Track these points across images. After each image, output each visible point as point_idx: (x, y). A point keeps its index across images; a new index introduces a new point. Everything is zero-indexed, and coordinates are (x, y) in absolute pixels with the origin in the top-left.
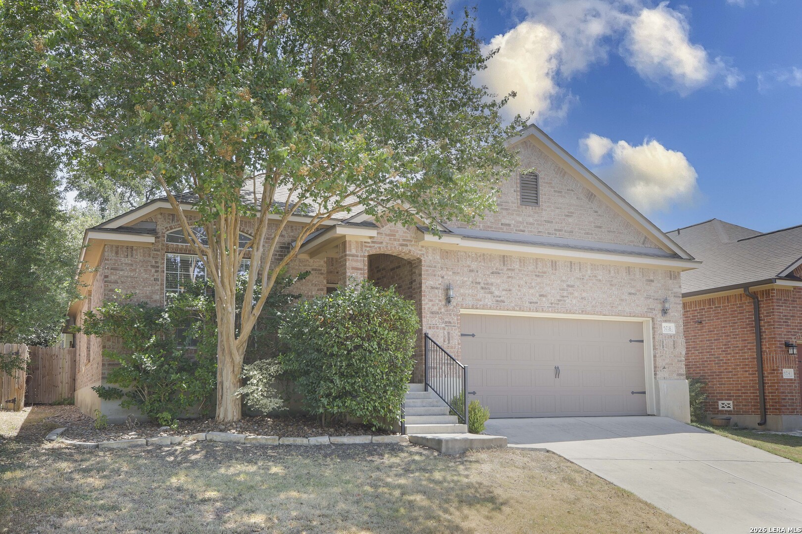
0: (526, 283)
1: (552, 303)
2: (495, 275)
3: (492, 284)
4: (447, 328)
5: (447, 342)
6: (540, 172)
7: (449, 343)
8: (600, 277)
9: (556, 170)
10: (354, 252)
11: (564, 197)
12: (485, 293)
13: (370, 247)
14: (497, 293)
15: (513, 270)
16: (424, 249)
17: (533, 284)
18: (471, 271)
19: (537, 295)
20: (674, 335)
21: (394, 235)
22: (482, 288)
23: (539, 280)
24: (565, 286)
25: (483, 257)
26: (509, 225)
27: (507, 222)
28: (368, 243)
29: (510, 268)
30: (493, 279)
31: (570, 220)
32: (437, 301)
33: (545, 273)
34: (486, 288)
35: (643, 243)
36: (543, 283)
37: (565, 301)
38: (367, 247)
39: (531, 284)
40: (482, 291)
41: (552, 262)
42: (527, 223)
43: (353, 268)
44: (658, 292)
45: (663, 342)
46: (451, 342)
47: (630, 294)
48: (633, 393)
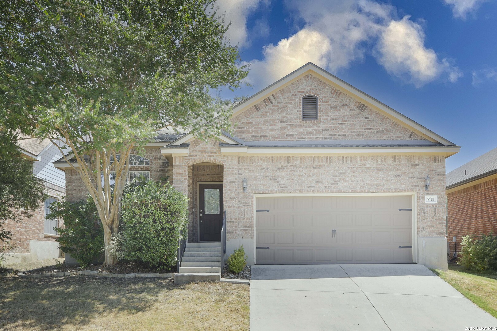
0: (305, 174)
1: (326, 187)
2: (281, 170)
3: (278, 176)
4: (243, 207)
5: (243, 216)
6: (318, 95)
7: (245, 216)
8: (368, 165)
9: (333, 92)
10: (177, 163)
11: (339, 110)
12: (273, 182)
13: (188, 159)
14: (282, 182)
15: (295, 166)
16: (225, 158)
17: (311, 174)
18: (263, 169)
19: (314, 181)
20: (436, 204)
21: (205, 151)
22: (271, 180)
23: (316, 171)
24: (337, 174)
25: (272, 158)
26: (293, 135)
27: (291, 133)
28: (187, 157)
29: (292, 164)
30: (279, 173)
31: (344, 126)
32: (234, 190)
33: (321, 166)
34: (274, 179)
35: (410, 137)
36: (319, 173)
37: (337, 184)
38: (186, 159)
39: (309, 174)
40: (271, 182)
41: (327, 157)
42: (307, 133)
43: (177, 173)
44: (422, 173)
45: (424, 210)
46: (246, 215)
47: (395, 176)
48: (400, 247)
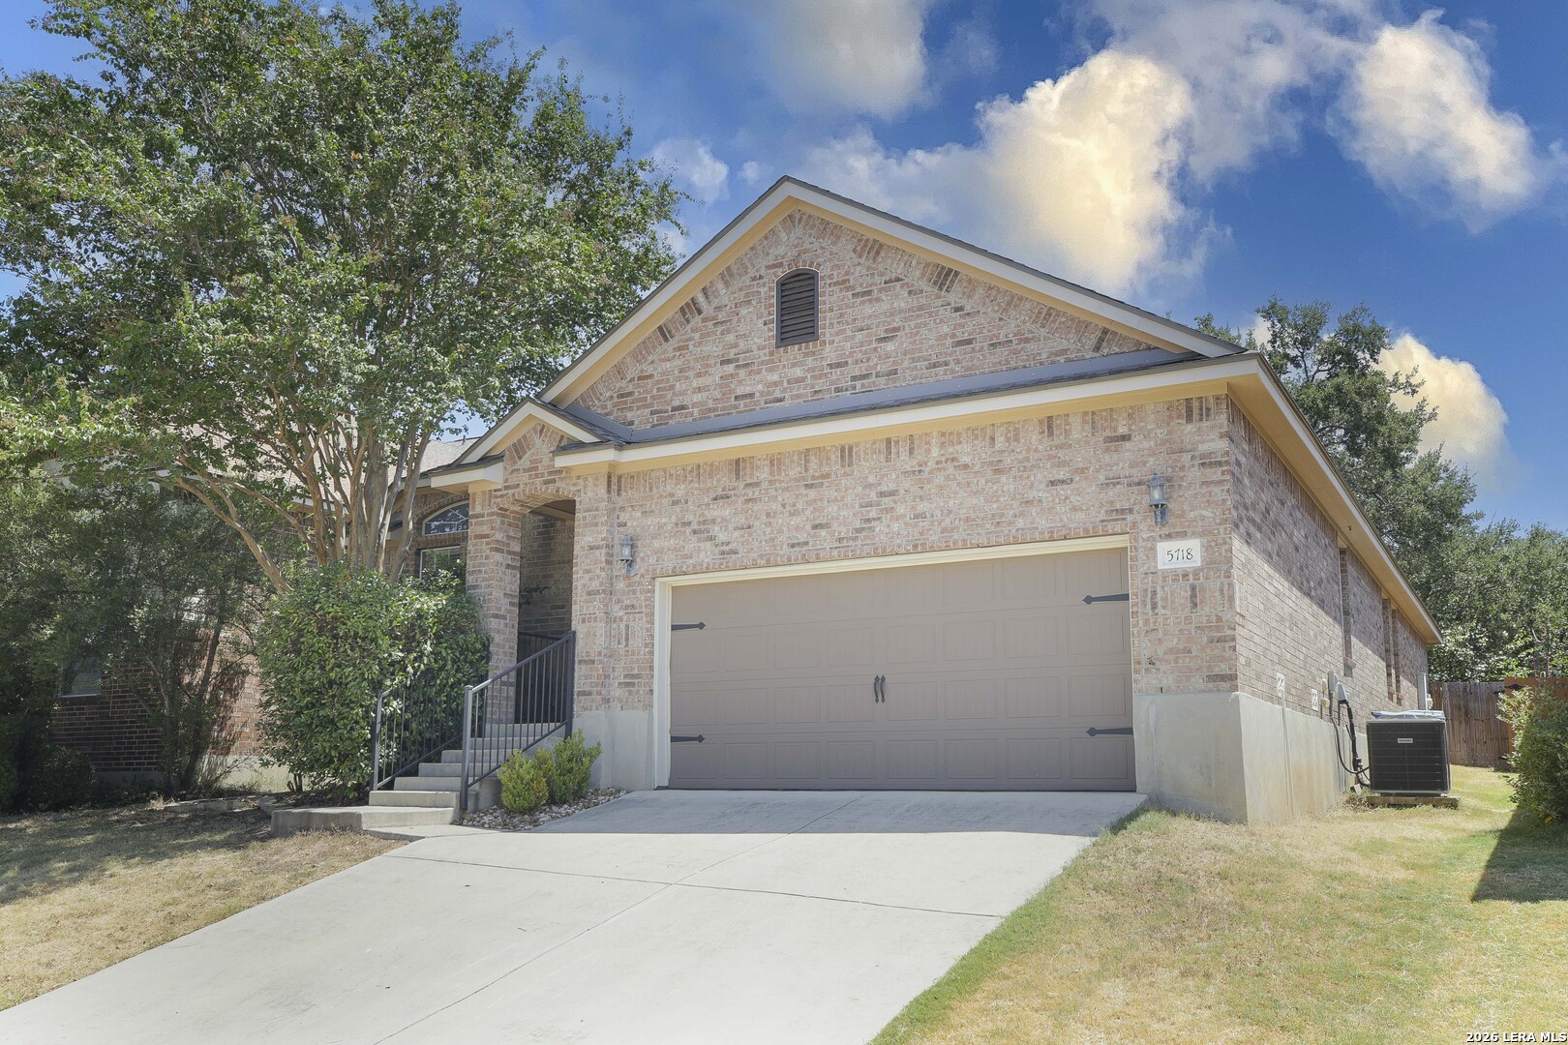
0: (784, 506)
1: (840, 540)
2: (720, 502)
3: (714, 521)
4: (625, 618)
5: (624, 643)
6: (819, 265)
7: (627, 645)
8: (965, 459)
9: (858, 248)
10: (478, 509)
11: (878, 300)
12: (699, 540)
13: (502, 496)
14: (722, 537)
15: (757, 484)
16: (581, 482)
17: (800, 506)
18: (675, 503)
19: (808, 527)
20: (1196, 572)
21: (536, 468)
22: (695, 532)
23: (812, 494)
24: (873, 495)
25: (698, 470)
26: (751, 395)
27: (748, 390)
28: (500, 490)
29: (749, 481)
30: (717, 512)
31: (890, 347)
32: (598, 571)
33: (827, 476)
34: (702, 532)
35: (1097, 348)
36: (822, 500)
37: (872, 529)
38: (496, 497)
39: (794, 505)
40: (694, 538)
41: (843, 449)
42: (789, 382)
43: (477, 537)
44: (1144, 463)
45: (1154, 593)
46: (630, 642)
47: (1052, 483)
48: (1092, 732)
